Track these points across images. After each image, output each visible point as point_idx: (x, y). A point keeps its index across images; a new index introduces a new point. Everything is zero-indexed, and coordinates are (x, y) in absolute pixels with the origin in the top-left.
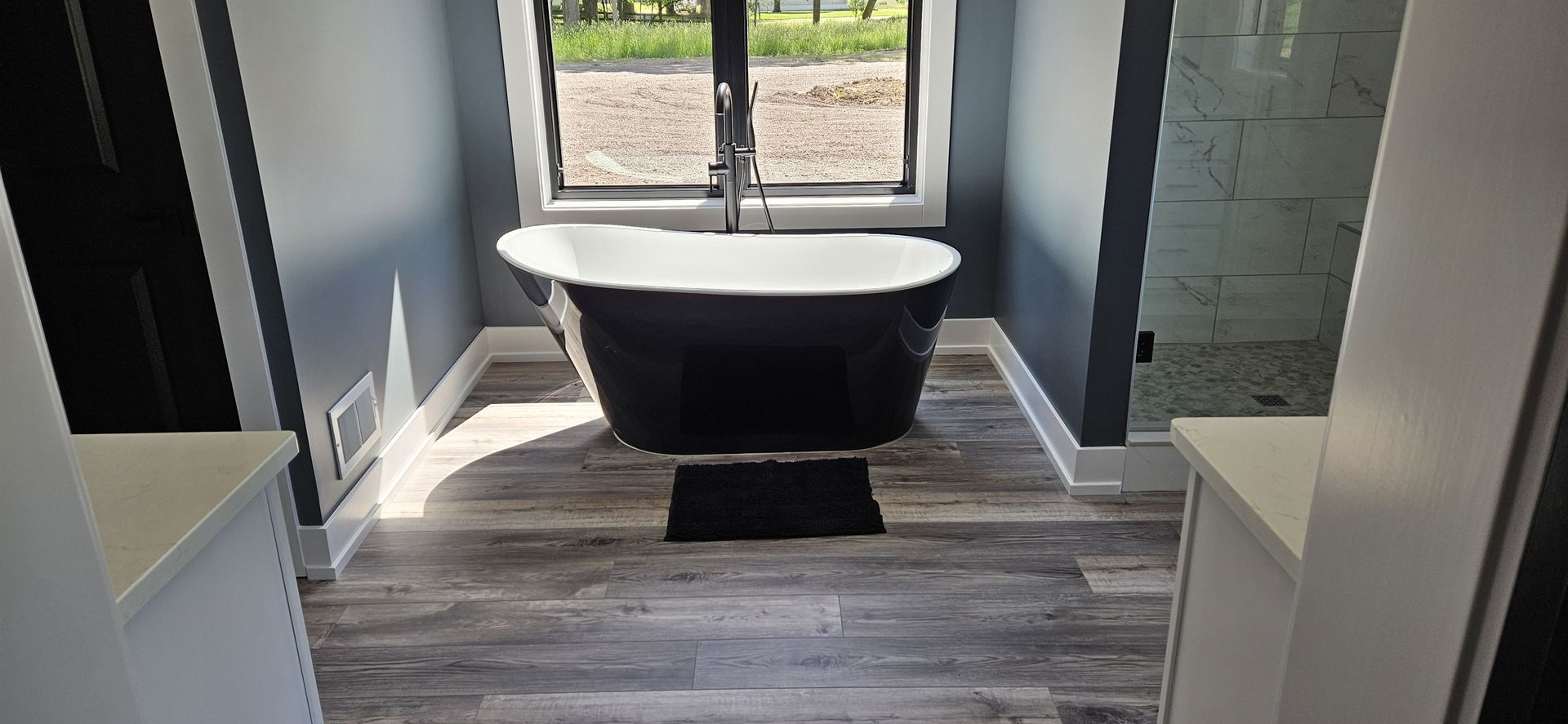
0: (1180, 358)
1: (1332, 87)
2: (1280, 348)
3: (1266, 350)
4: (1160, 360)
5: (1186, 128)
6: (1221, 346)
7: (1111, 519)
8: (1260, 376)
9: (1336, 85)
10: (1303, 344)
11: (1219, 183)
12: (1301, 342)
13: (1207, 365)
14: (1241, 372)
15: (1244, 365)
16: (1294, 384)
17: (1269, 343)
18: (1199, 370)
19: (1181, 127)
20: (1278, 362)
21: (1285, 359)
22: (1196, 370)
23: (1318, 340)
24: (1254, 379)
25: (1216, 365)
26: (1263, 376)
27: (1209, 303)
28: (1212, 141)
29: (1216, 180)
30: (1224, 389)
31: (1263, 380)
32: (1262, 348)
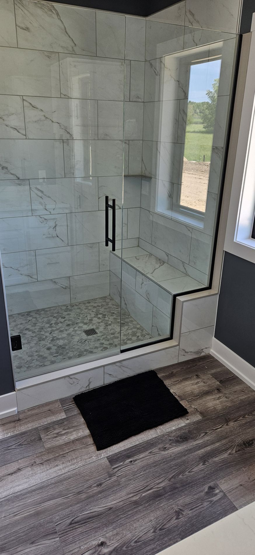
0: (57, 314)
1: (99, 199)
2: (96, 301)
3: (91, 304)
4: (48, 317)
5: (43, 218)
6: (74, 304)
7: (9, 435)
8: (87, 319)
9: (100, 198)
10: (104, 298)
11: (61, 239)
12: (104, 297)
13: (68, 316)
14: (81, 318)
15: (82, 314)
16: (100, 321)
17: (92, 300)
18: (64, 320)
19: (41, 218)
20: (94, 310)
21: (98, 307)
22: (63, 320)
23: (110, 295)
24: (85, 321)
25: (71, 316)
26: (89, 319)
27: (67, 288)
28: (55, 223)
29: (60, 239)
30: (73, 329)
31: (88, 321)
32: (90, 303)
